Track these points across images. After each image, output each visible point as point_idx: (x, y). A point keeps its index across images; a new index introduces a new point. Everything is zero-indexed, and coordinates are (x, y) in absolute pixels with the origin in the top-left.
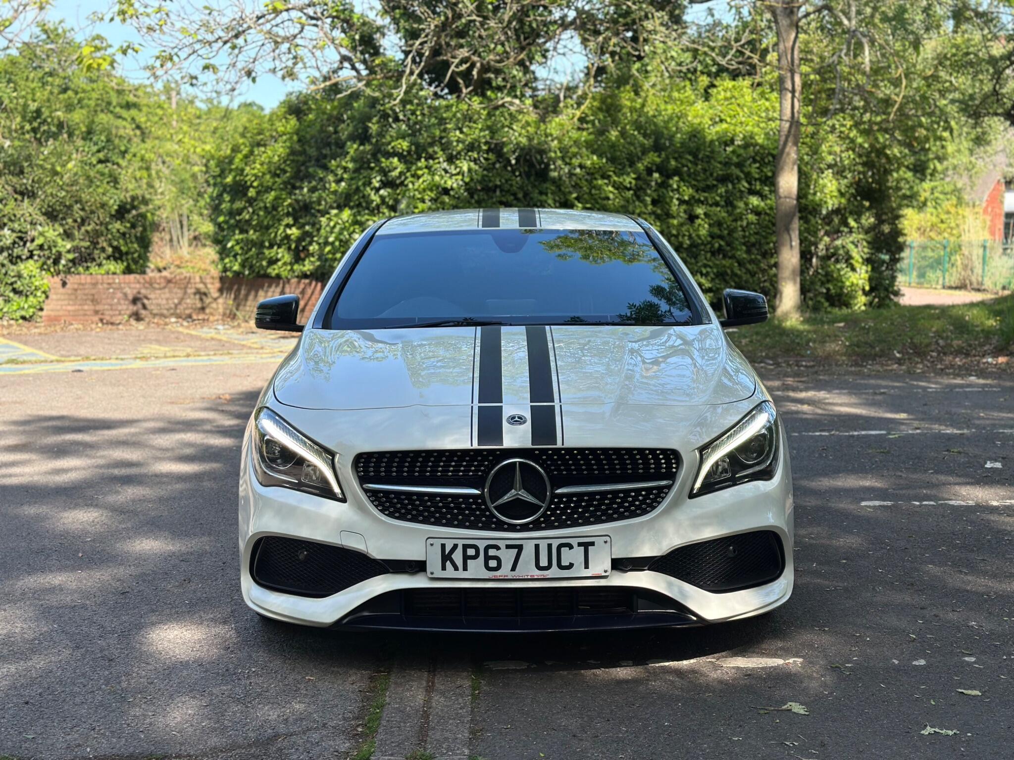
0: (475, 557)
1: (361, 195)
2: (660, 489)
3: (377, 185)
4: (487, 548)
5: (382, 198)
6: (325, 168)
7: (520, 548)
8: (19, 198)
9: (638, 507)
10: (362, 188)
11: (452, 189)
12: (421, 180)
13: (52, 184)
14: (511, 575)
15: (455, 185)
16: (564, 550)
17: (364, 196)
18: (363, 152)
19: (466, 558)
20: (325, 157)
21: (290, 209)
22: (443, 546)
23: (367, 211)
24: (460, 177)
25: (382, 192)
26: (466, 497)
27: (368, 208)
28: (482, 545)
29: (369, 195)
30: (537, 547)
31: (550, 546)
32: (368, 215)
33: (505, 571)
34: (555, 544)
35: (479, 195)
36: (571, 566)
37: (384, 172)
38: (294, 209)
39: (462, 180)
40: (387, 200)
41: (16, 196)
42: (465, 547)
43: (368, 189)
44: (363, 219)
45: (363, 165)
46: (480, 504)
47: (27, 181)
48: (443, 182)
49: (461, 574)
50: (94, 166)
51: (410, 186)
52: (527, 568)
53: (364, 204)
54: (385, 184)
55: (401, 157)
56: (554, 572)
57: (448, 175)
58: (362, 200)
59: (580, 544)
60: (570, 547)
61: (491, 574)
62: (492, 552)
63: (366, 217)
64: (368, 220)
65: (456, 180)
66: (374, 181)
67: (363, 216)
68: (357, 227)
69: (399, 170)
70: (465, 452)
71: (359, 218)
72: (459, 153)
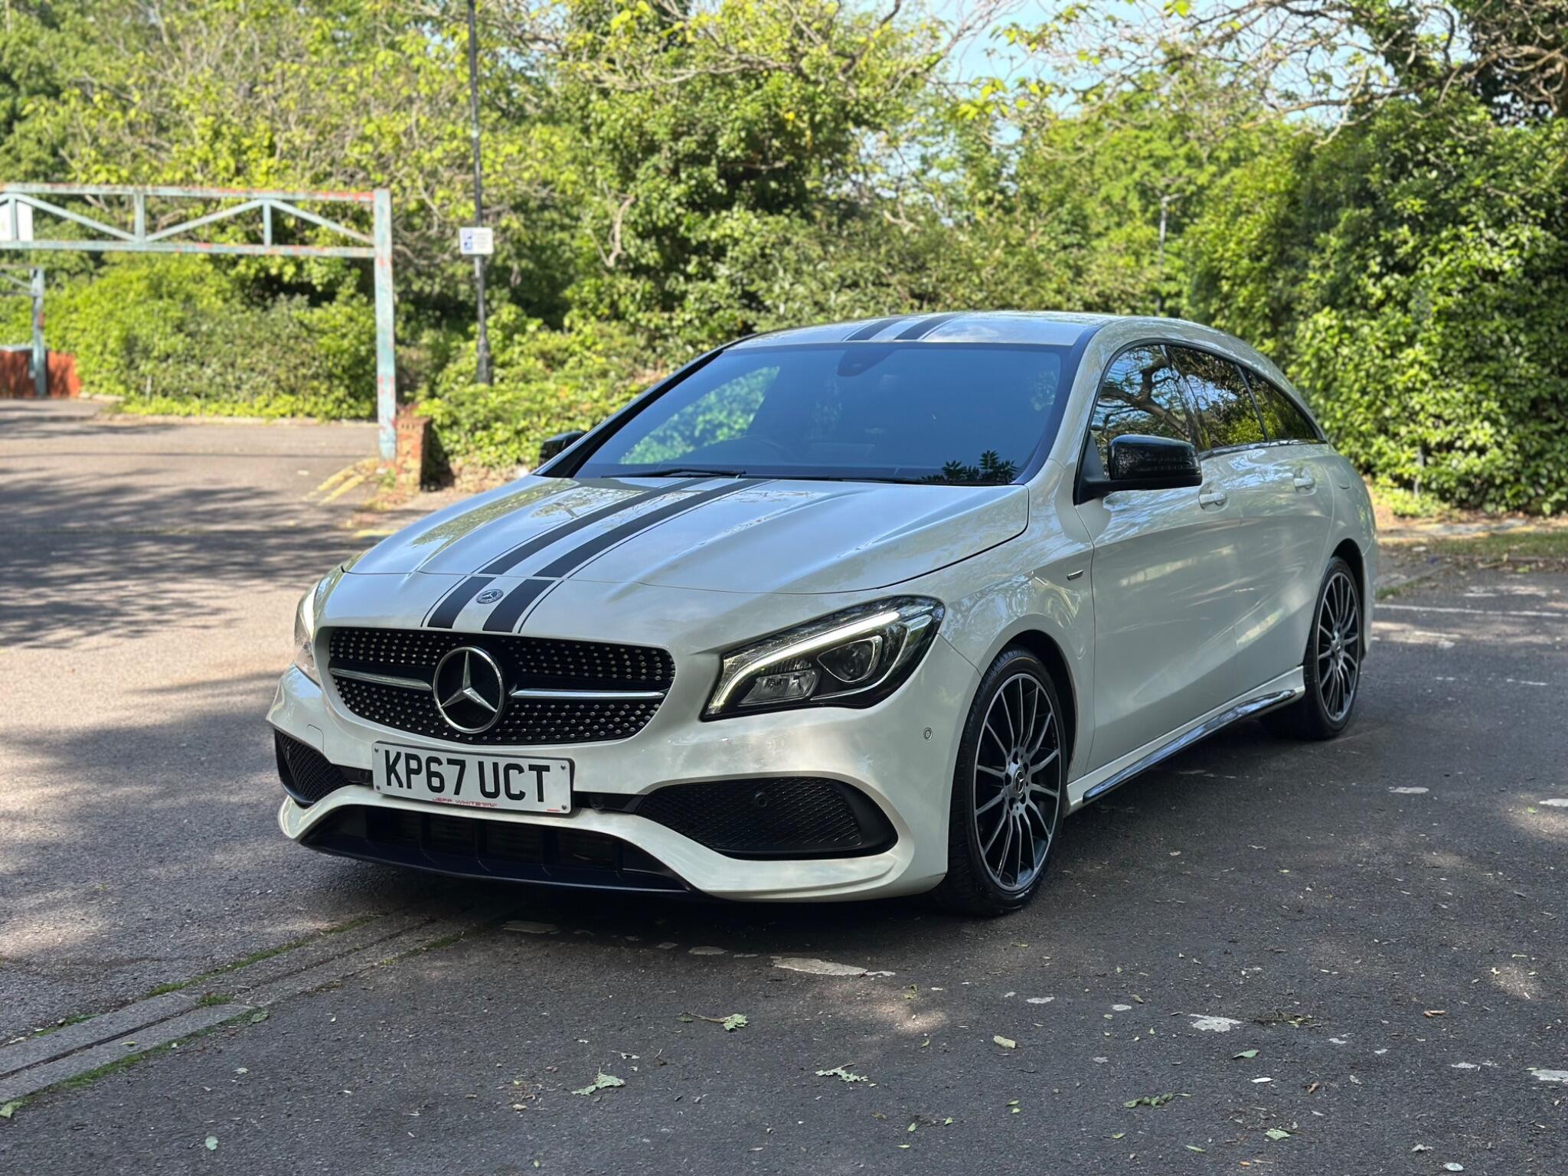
0: (418, 772)
1: (1353, 286)
2: (651, 704)
3: (1376, 269)
4: (430, 760)
5: (1387, 290)
6: (1310, 245)
7: (462, 764)
8: (916, 303)
9: (618, 726)
10: (1353, 276)
11: (1502, 272)
12: (1446, 260)
13: (966, 283)
14: (455, 800)
15: (1507, 266)
16: (513, 773)
17: (1357, 288)
18: (1362, 219)
19: (410, 772)
20: (1315, 227)
21: (1267, 310)
22: (387, 752)
23: (1362, 312)
24: (1515, 252)
25: (1387, 280)
26: (412, 691)
27: (1364, 306)
28: (424, 756)
29: (1365, 286)
30: (481, 765)
31: (495, 766)
32: (1364, 317)
33: (448, 794)
34: (502, 763)
35: (1550, 282)
36: (521, 796)
37: (1389, 249)
38: (1272, 310)
39: (1520, 256)
40: (1394, 292)
41: (911, 301)
42: (409, 757)
43: (1364, 276)
44: (1355, 325)
45: (1358, 237)
46: (425, 702)
47: (927, 282)
48: (1486, 260)
49: (404, 792)
50: (1054, 253)
51: (1427, 269)
52: (471, 792)
53: (1358, 301)
54: (1388, 269)
55: (1413, 221)
56: (502, 801)
57: (1497, 249)
58: (1355, 294)
59: (532, 768)
60: (521, 770)
61: (433, 796)
62: (434, 767)
63: (1361, 321)
64: (1362, 325)
65: (1510, 256)
66: (1372, 263)
67: (1355, 319)
68: (1345, 335)
69: (1411, 243)
70: (416, 633)
71: (1348, 323)
72: (1511, 213)
